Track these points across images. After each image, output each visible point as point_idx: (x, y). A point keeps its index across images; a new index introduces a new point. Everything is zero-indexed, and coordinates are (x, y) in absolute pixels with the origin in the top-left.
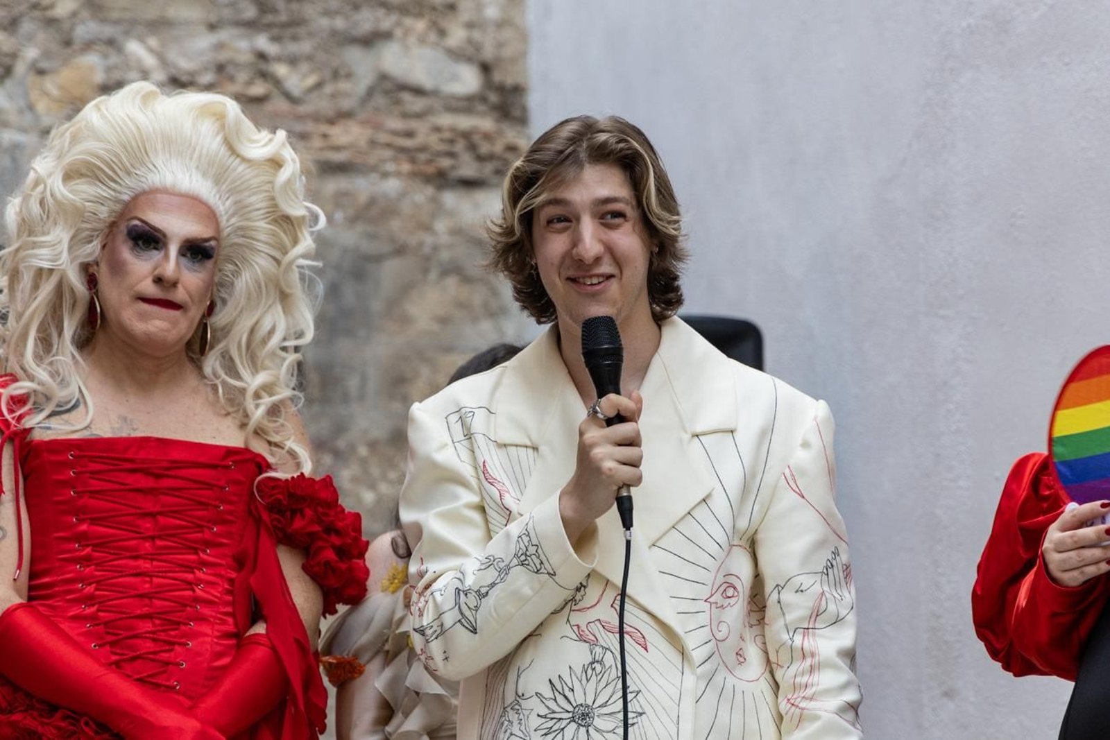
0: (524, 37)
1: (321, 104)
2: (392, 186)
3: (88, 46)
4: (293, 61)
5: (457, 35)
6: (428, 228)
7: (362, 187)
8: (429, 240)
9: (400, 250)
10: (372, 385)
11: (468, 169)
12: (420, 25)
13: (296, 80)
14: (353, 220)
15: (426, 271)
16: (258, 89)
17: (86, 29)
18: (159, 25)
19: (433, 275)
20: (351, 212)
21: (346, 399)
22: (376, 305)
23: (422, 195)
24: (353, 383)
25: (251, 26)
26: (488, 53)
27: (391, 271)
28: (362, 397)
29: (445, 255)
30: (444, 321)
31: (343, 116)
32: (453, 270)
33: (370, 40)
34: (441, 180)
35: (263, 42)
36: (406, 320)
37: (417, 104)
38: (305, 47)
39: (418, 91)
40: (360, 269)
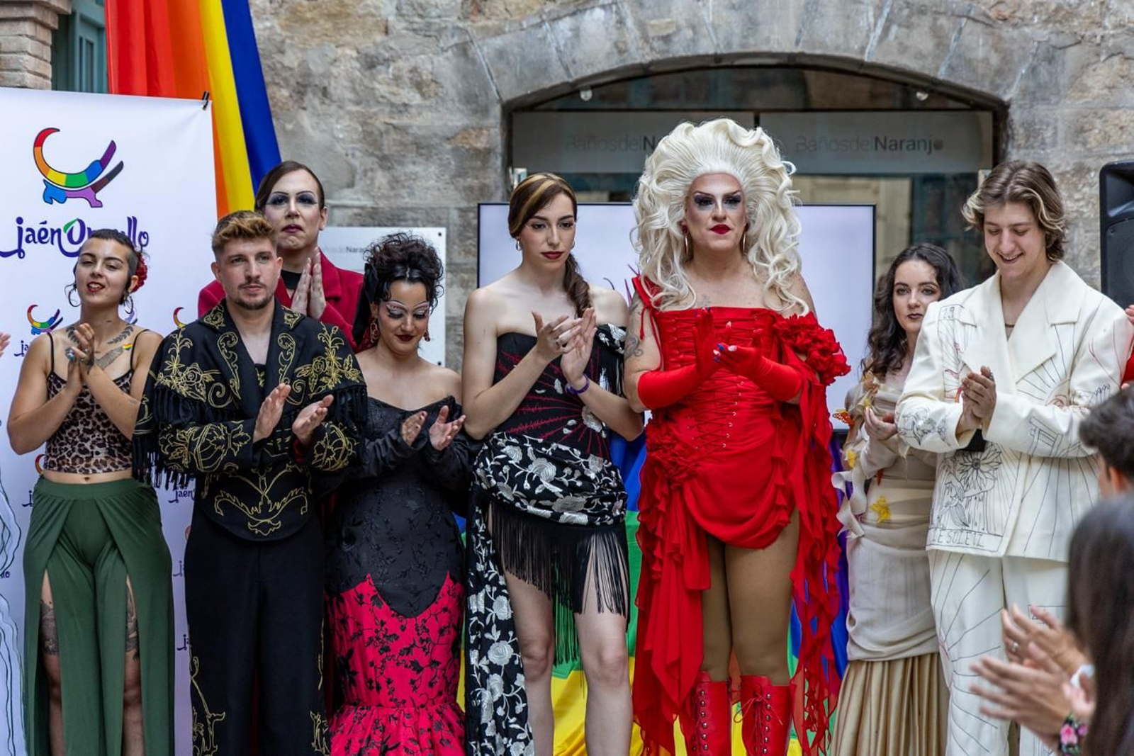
6: (1100, 25)
8: (1100, 32)
9: (1078, 41)
10: (1061, 134)
14: (1046, 22)
15: (1098, 55)
19: (1103, 58)
20: (1044, 18)
21: (1043, 143)
22: (1063, 80)
24: (1048, 134)
27: (1073, 56)
28: (1054, 144)
29: (1111, 42)
30: (1110, 88)
32: (1117, 52)
36: (1084, 89)
40: (1051, 55)
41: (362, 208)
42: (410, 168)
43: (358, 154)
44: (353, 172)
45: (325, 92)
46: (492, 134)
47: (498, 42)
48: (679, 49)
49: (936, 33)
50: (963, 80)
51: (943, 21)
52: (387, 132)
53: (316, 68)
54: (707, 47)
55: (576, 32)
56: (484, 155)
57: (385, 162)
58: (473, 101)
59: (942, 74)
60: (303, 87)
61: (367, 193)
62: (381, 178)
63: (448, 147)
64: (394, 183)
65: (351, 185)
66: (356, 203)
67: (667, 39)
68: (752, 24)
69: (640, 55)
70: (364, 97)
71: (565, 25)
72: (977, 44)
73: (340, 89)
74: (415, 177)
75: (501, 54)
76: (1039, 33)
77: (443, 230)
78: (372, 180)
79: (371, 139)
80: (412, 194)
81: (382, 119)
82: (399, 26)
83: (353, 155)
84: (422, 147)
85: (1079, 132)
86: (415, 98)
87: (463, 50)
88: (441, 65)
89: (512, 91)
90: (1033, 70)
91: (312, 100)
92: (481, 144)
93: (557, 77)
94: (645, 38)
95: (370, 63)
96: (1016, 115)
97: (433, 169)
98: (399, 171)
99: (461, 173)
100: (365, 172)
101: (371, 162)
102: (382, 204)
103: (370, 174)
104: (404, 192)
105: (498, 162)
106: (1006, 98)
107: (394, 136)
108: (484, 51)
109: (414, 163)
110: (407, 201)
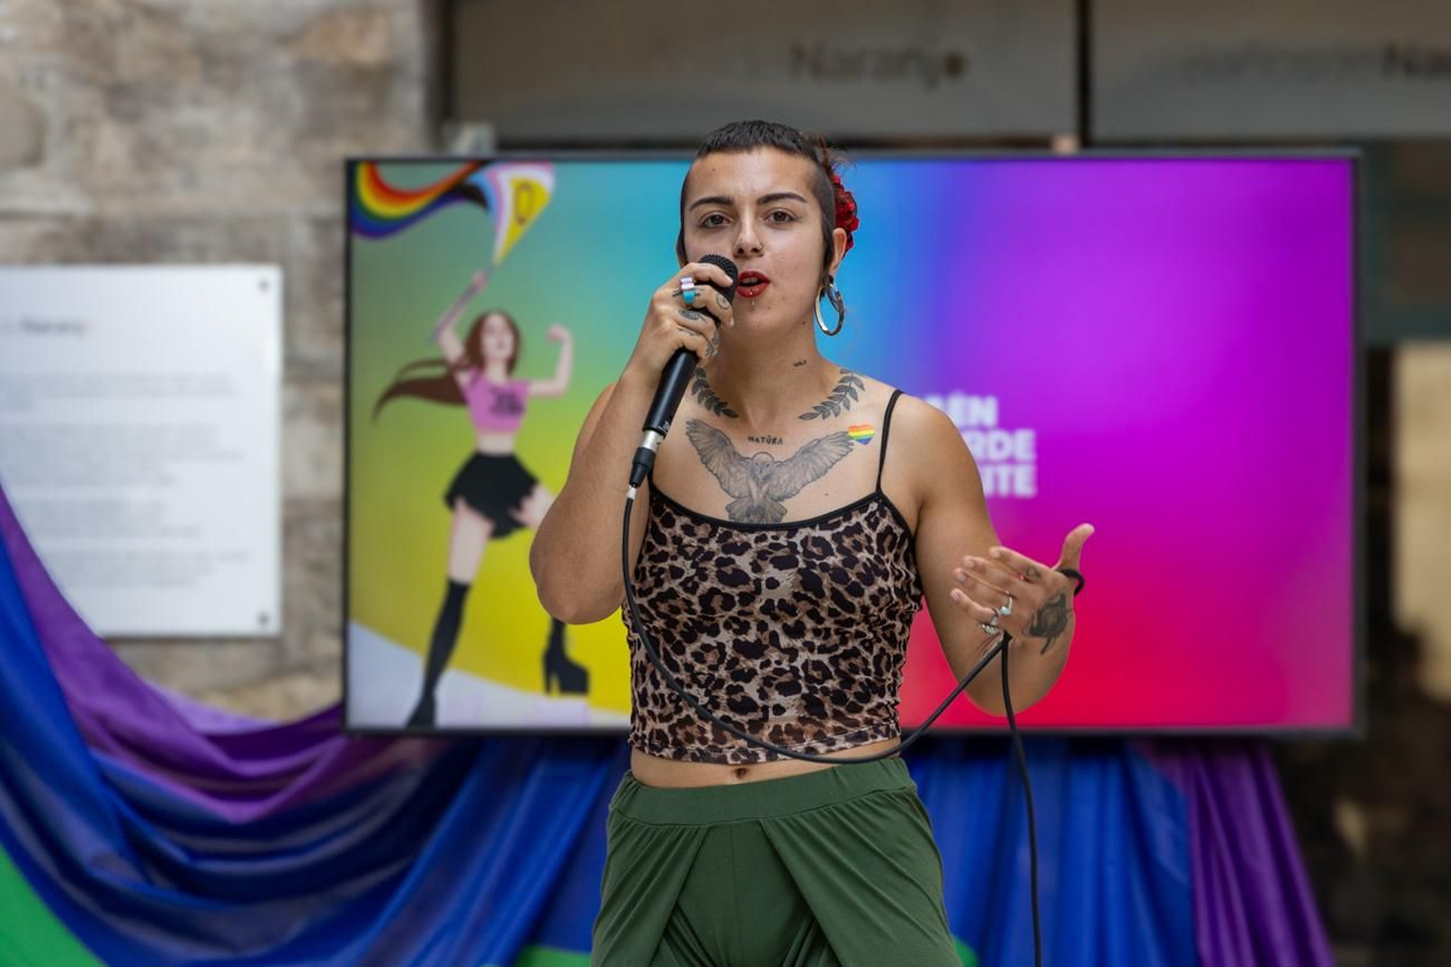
41: (65, 218)
42: (187, 116)
43: (53, 79)
44: (38, 125)
46: (397, 27)
52: (127, 23)
56: (377, 80)
57: (122, 98)
61: (78, 177)
62: (112, 143)
63: (284, 59)
64: (147, 154)
65: (34, 159)
66: (48, 205)
74: (200, 138)
77: (272, 275)
78: (89, 146)
79: (86, 42)
80: (191, 181)
83: (40, 84)
84: (218, 62)
92: (370, 51)
97: (246, 117)
98: (158, 123)
99: (318, 127)
100: (71, 126)
101: (85, 100)
102: (117, 209)
103: (82, 132)
104: (171, 178)
105: (411, 99)
107: (145, 33)
109: (197, 101)
110: (178, 199)
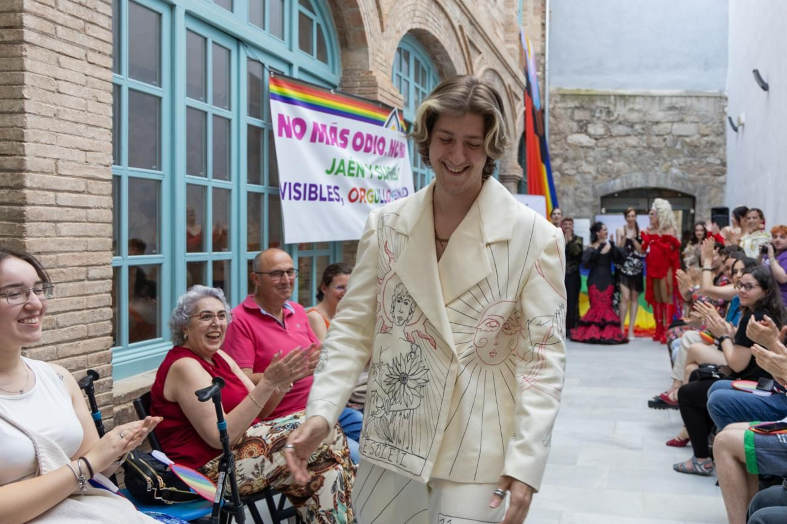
0: (726, 155)
1: (698, 166)
2: (708, 176)
3: (668, 161)
4: (695, 161)
5: (717, 156)
7: (704, 177)
9: (709, 185)
11: (719, 173)
12: (712, 155)
13: (695, 163)
15: (713, 187)
16: (690, 165)
17: (668, 159)
18: (678, 158)
22: (706, 192)
23: (712, 177)
24: (703, 202)
25: (689, 157)
26: (721, 157)
27: (708, 187)
31: (701, 168)
32: (717, 187)
33: (706, 157)
34: (715, 175)
35: (691, 159)
36: (710, 194)
37: (711, 165)
38: (696, 159)
39: (711, 163)
40: (704, 187)
45: (567, 194)
46: (598, 202)
47: (599, 185)
48: (634, 186)
49: (683, 184)
50: (687, 192)
51: (684, 181)
52: (579, 202)
53: (566, 190)
54: (639, 186)
55: (614, 184)
56: (596, 206)
57: (579, 207)
58: (595, 196)
59: (683, 191)
60: (564, 193)
62: (578, 210)
63: (590, 204)
64: (580, 211)
67: (631, 184)
68: (647, 182)
69: (626, 187)
70: (575, 195)
71: (612, 182)
72: (690, 186)
73: (570, 193)
75: (600, 187)
76: (702, 183)
79: (576, 203)
81: (578, 199)
82: (581, 182)
84: (585, 204)
85: (709, 202)
86: (583, 195)
87: (593, 187)
88: (589, 189)
89: (602, 194)
90: (701, 191)
91: (565, 196)
92: (596, 204)
93: (610, 191)
94: (627, 184)
95: (576, 189)
96: (698, 199)
102: (578, 215)
105: (599, 207)
106: (696, 194)
108: (597, 187)
